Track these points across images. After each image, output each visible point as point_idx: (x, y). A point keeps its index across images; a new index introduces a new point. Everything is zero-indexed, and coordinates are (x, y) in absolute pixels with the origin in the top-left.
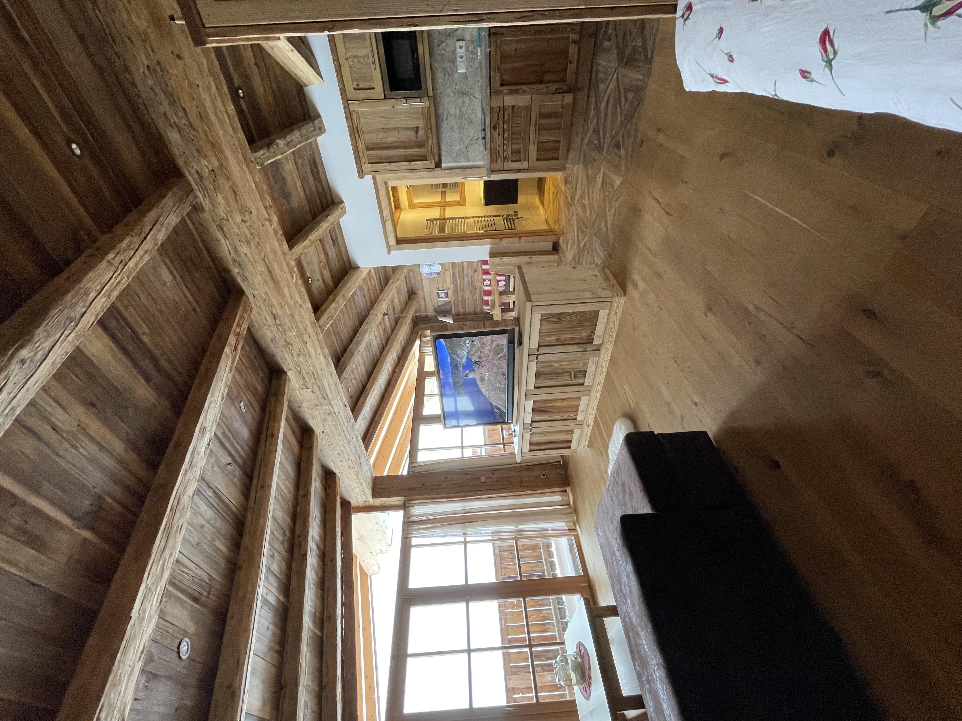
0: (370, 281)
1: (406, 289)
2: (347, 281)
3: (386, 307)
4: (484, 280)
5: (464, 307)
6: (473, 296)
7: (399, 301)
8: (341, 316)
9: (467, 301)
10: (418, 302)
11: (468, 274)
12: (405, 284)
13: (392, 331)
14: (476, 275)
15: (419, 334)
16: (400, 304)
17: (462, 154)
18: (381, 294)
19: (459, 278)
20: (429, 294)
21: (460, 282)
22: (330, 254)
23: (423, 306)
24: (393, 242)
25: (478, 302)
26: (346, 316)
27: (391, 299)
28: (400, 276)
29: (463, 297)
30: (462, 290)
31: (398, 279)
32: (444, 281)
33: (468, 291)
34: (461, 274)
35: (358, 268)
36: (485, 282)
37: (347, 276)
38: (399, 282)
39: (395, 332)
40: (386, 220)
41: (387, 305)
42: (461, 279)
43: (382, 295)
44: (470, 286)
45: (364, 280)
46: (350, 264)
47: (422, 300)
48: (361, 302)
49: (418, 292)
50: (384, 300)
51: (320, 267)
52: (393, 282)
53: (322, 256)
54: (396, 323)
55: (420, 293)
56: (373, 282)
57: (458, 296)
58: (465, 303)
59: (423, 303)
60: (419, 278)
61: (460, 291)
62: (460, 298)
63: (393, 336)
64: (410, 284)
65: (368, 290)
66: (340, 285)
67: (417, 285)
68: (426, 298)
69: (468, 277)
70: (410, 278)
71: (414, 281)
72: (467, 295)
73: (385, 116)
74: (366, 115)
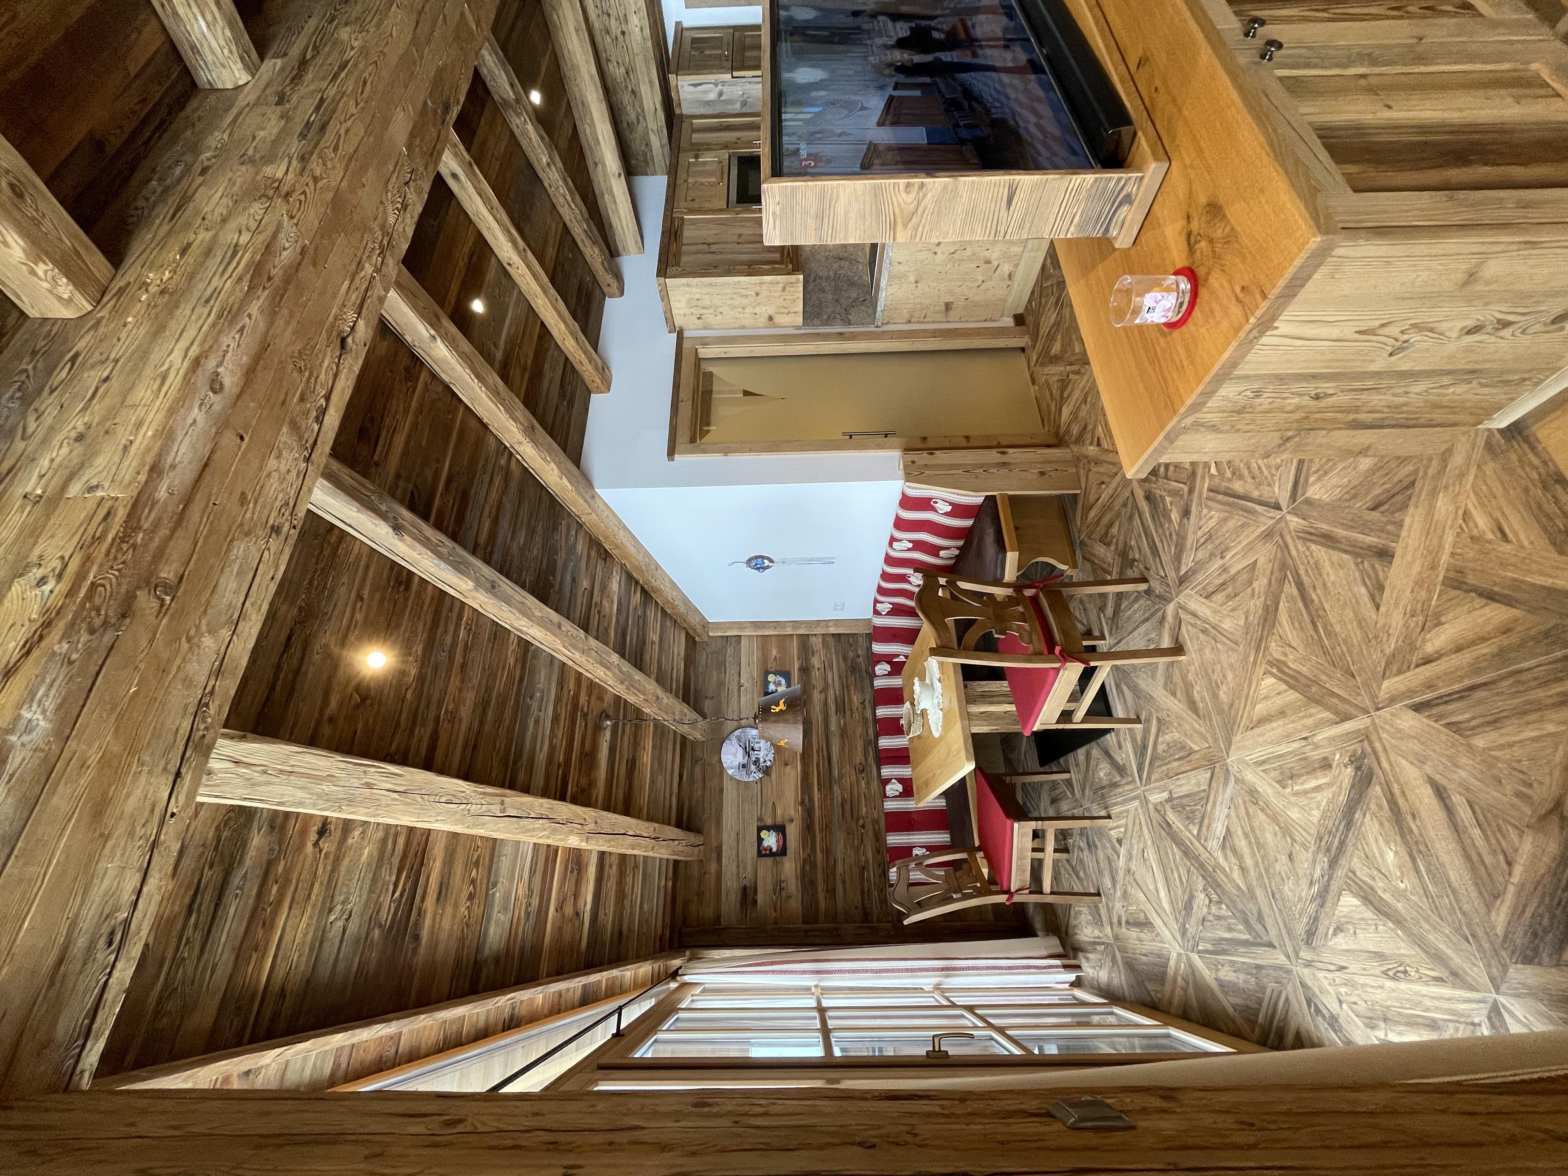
4: (886, 782)
9: (839, 869)
14: (863, 784)
19: (820, 789)
21: (822, 801)
29: (828, 853)
30: (826, 826)
32: (780, 797)
33: (844, 835)
36: (888, 788)
42: (826, 790)
57: (813, 850)
60: (714, 784)
61: (821, 829)
72: (840, 847)
73: (722, 222)
74: (694, 222)
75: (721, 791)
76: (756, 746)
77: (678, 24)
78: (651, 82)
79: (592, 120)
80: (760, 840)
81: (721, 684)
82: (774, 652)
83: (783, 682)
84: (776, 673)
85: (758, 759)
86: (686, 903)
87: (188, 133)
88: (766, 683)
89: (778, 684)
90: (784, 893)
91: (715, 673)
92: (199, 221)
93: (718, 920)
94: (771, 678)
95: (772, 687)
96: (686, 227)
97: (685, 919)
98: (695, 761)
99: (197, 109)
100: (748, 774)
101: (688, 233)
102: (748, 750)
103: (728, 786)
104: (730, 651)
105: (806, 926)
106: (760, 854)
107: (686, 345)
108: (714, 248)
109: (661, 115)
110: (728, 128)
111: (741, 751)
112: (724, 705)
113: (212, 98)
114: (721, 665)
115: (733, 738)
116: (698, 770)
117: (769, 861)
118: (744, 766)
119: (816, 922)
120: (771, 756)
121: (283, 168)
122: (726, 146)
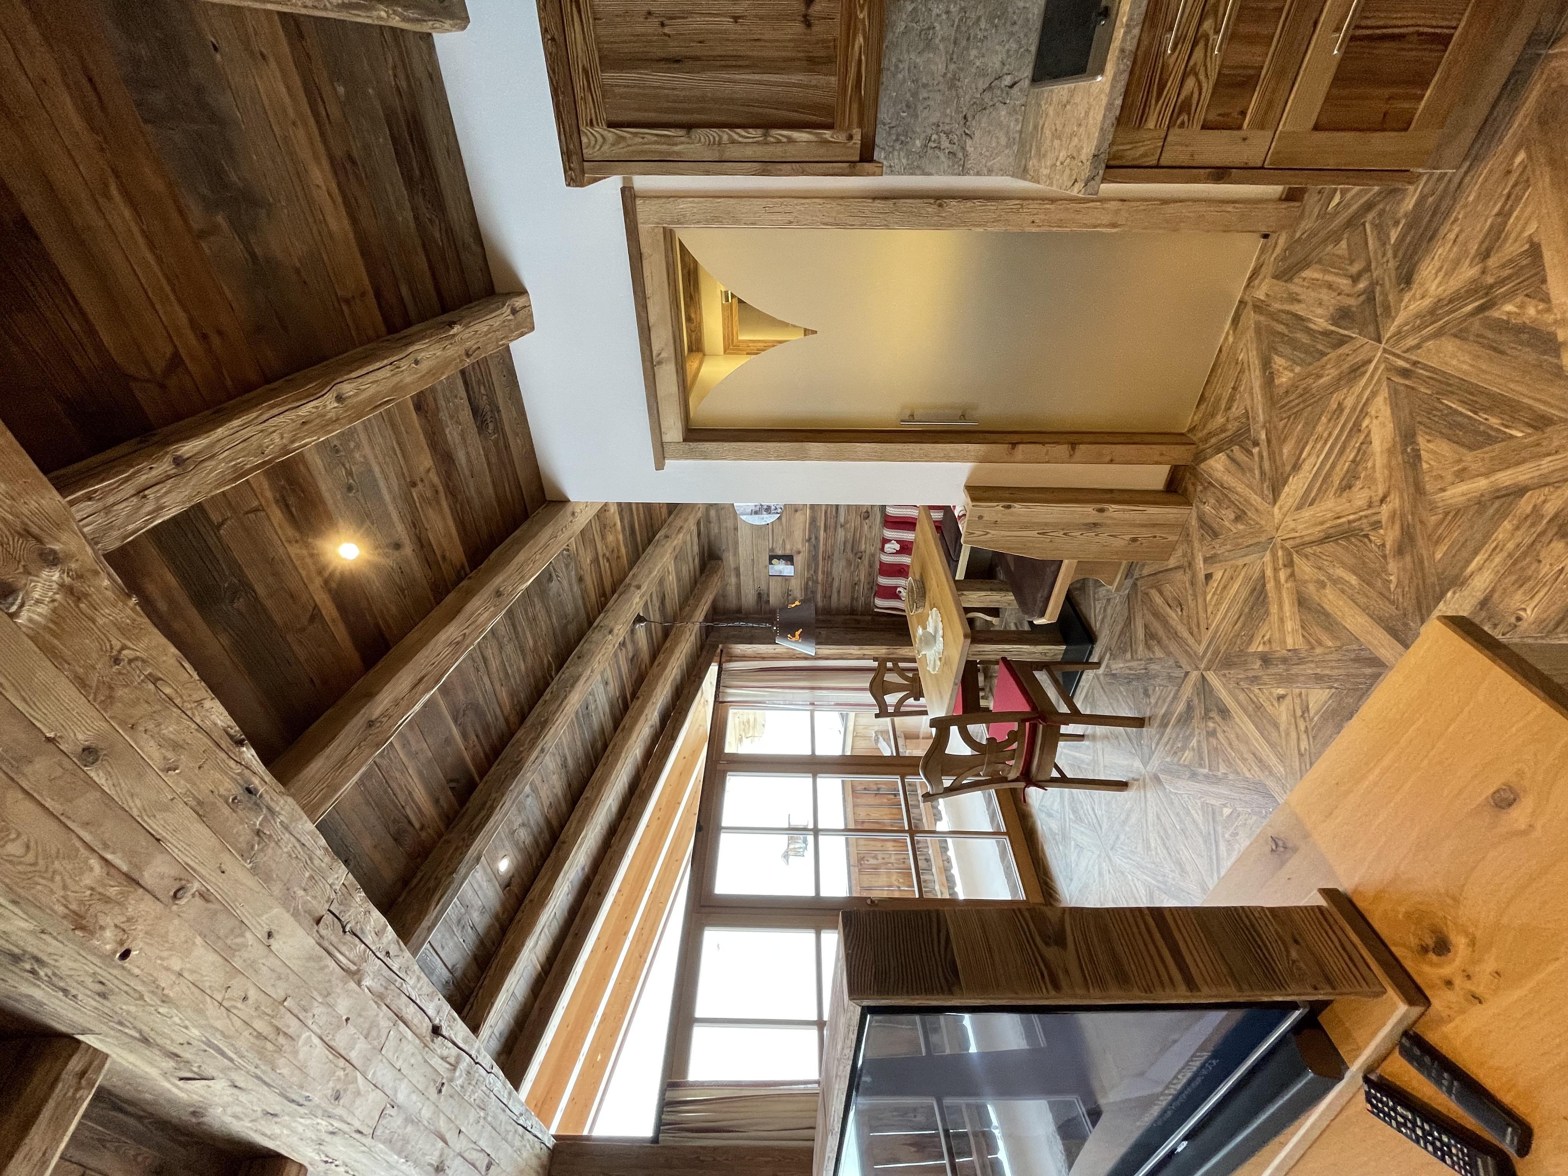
0: (603, 537)
1: (696, 549)
2: (521, 543)
3: (642, 603)
4: (885, 541)
5: (827, 597)
6: (852, 573)
7: (679, 579)
8: (489, 653)
9: (836, 584)
10: (722, 578)
11: (846, 522)
12: (696, 539)
13: (654, 656)
14: (866, 527)
15: (719, 651)
16: (679, 587)
17: (945, 144)
18: (631, 569)
19: (825, 531)
20: (749, 562)
21: (826, 539)
22: (461, 456)
23: (732, 590)
24: (673, 432)
25: (862, 588)
26: (509, 648)
27: (657, 580)
28: (686, 520)
29: (828, 574)
30: (828, 557)
31: (681, 528)
32: (790, 534)
33: (843, 563)
34: (831, 522)
35: (562, 501)
36: (887, 546)
37: (524, 526)
38: (681, 536)
39: (661, 657)
40: (660, 363)
41: (647, 597)
42: (831, 532)
43: (635, 570)
44: (849, 550)
45: (582, 532)
46: (541, 488)
47: (733, 574)
48: (567, 597)
49: (725, 556)
50: (639, 587)
51: (408, 499)
52: (667, 537)
53: (425, 461)
54: (666, 633)
55: (729, 559)
56: (610, 538)
57: (816, 572)
58: (831, 586)
59: (733, 580)
60: (729, 524)
61: (824, 559)
62: (820, 577)
63: (655, 669)
64: (708, 536)
65: (596, 560)
66: (492, 556)
67: (724, 540)
68: (742, 570)
69: (846, 531)
70: (709, 521)
71: (716, 531)
72: (839, 569)
90: (791, 597)
116: (713, 513)
118: (756, 513)
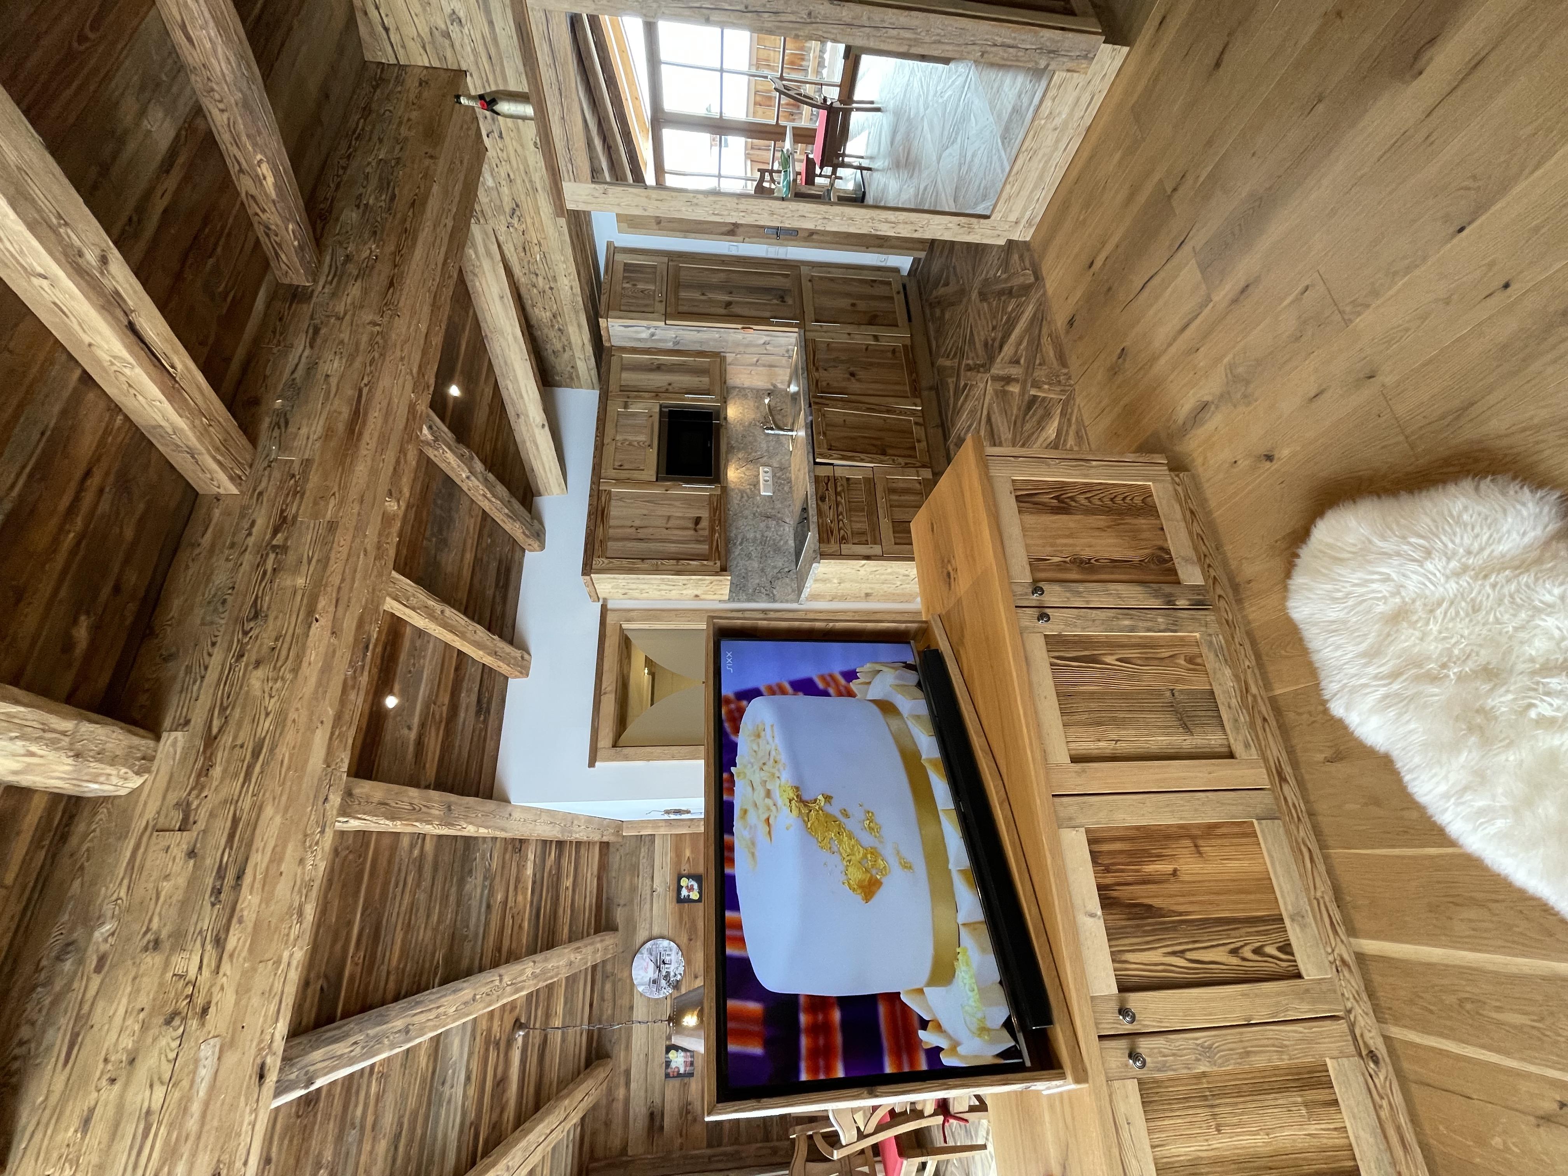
10: (610, 1073)
17: (763, 590)
20: (642, 1056)
24: (606, 740)
47: (623, 1075)
73: (651, 500)
74: (621, 498)
75: (631, 1008)
76: (667, 959)
77: (609, 244)
78: (579, 326)
79: (515, 376)
80: (668, 1064)
81: (634, 889)
82: (688, 853)
83: (696, 886)
84: (688, 877)
85: (668, 973)
86: (594, 1133)
87: (77, 883)
88: (680, 888)
89: (690, 889)
90: (690, 1117)
91: (628, 879)
92: (101, 1065)
93: (624, 1150)
94: (684, 882)
95: (684, 892)
96: (613, 503)
97: (592, 1150)
98: (605, 977)
99: (86, 835)
100: (658, 990)
101: (616, 511)
102: (660, 963)
103: (638, 1004)
104: (644, 851)
105: (709, 1152)
106: (667, 1076)
107: (610, 619)
108: (642, 534)
109: (589, 349)
110: (659, 368)
111: (652, 966)
112: (637, 914)
113: (103, 813)
114: (635, 869)
115: (644, 950)
116: (608, 987)
117: (677, 1082)
118: (654, 982)
119: (720, 1145)
120: (681, 970)
121: (196, 959)
122: (657, 394)
